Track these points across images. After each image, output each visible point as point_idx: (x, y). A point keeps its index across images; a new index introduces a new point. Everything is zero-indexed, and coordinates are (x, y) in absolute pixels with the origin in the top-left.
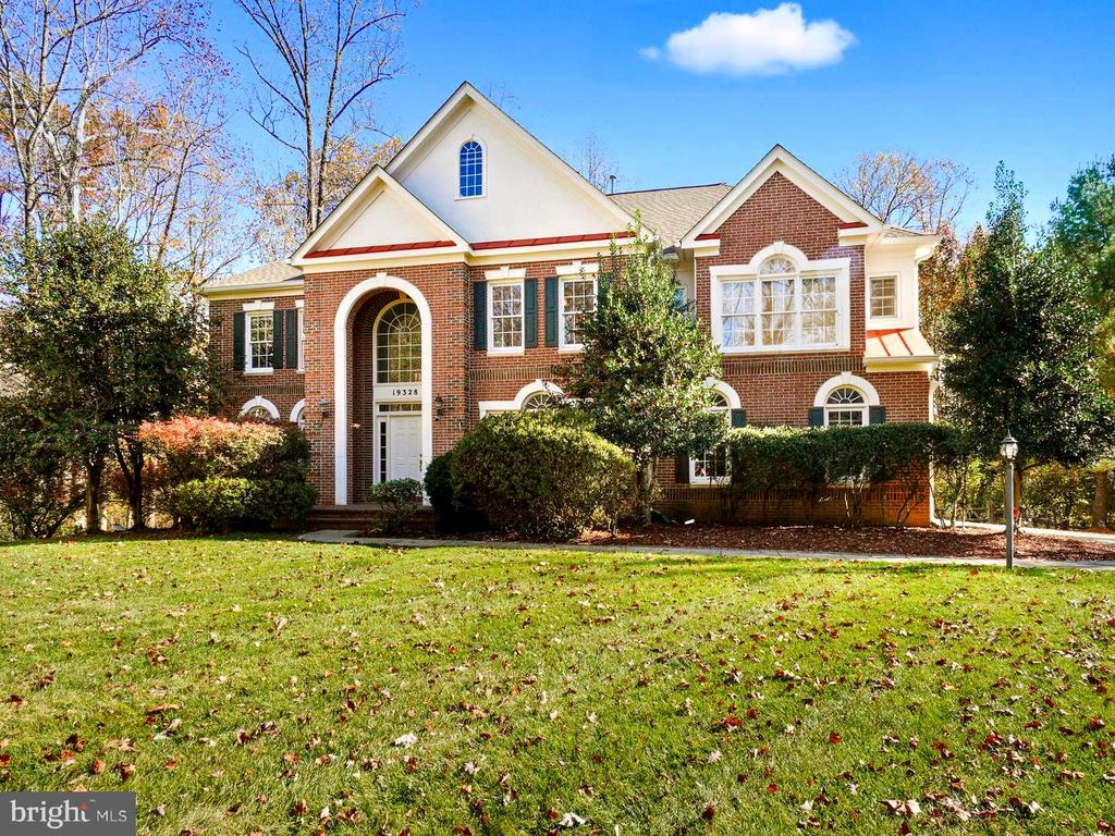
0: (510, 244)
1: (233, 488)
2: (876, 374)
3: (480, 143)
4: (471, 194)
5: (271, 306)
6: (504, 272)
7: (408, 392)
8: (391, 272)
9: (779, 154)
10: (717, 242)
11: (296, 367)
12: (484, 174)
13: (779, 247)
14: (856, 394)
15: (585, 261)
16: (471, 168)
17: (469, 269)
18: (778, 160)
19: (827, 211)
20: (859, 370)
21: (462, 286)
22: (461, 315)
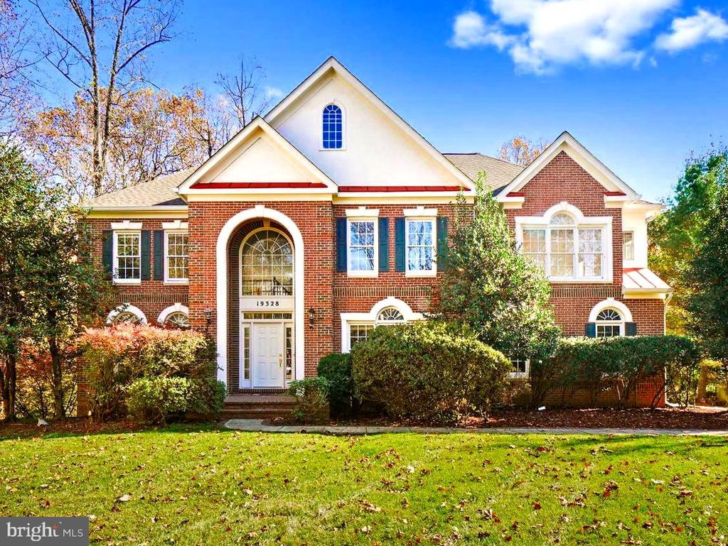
0: (368, 189)
1: (177, 385)
2: (630, 300)
3: (340, 107)
4: (332, 146)
5: (139, 226)
6: (362, 211)
7: (270, 304)
8: (269, 205)
9: (565, 138)
10: (522, 199)
11: (162, 279)
12: (343, 132)
13: (564, 206)
14: (616, 314)
15: (427, 206)
16: (333, 126)
17: (333, 206)
18: (564, 143)
19: (596, 183)
20: (619, 297)
21: (330, 220)
22: (329, 243)
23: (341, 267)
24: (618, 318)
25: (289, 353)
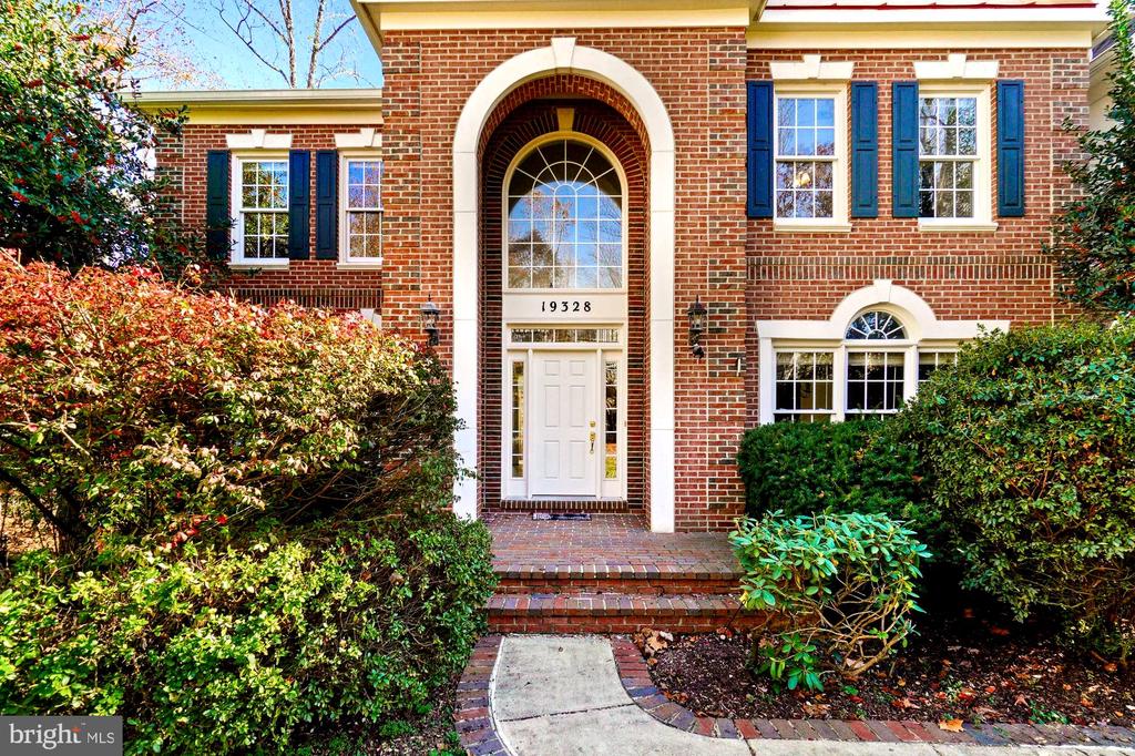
5: (285, 141)
6: (811, 67)
7: (571, 307)
8: (586, 37)
11: (335, 257)
15: (972, 55)
21: (740, 76)
22: (742, 137)
23: (759, 206)
25: (611, 419)
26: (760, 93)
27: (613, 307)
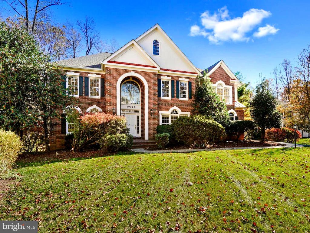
2: (237, 110)
3: (158, 41)
4: (156, 54)
5: (78, 74)
6: (166, 77)
10: (211, 79)
11: (88, 96)
12: (159, 50)
13: (221, 82)
16: (156, 47)
18: (221, 63)
19: (229, 76)
20: (234, 109)
21: (157, 79)
22: (157, 87)
23: (159, 96)
24: (233, 115)
25: (138, 125)
26: (159, 80)
27: (138, 107)
